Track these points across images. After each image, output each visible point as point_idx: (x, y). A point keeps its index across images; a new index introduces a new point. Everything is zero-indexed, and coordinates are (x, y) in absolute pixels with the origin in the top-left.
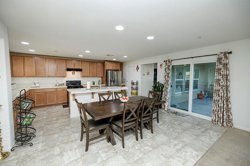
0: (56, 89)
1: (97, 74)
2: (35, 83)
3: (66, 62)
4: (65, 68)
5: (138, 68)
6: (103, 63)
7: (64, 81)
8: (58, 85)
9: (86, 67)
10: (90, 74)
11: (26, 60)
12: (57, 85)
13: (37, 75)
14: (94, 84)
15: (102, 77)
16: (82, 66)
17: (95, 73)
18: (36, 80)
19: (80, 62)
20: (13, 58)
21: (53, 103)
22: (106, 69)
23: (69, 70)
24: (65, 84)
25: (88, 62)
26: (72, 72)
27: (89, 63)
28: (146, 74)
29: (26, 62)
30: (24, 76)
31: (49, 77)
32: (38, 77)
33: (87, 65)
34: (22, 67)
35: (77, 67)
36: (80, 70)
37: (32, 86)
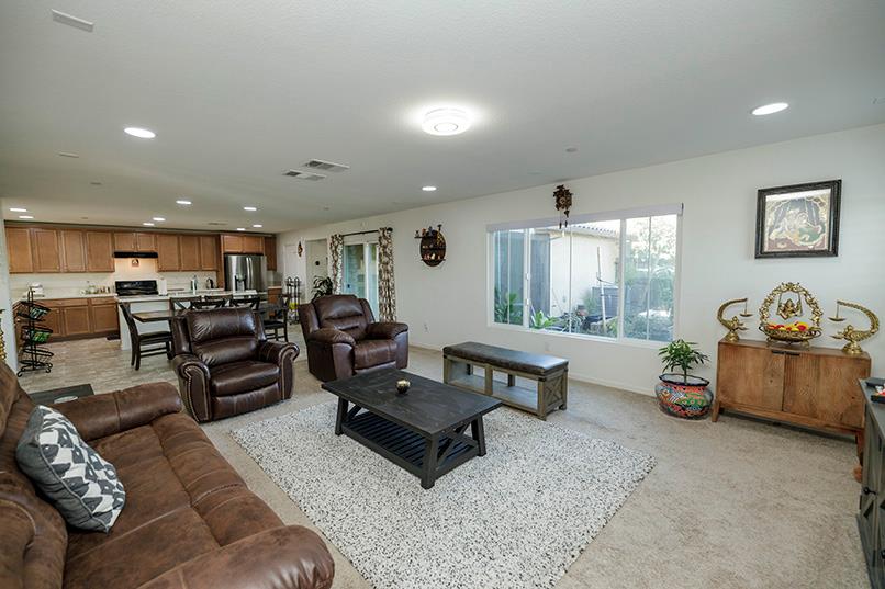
0: (89, 300)
1: (200, 263)
3: (113, 238)
4: (111, 253)
6: (216, 236)
7: (109, 281)
8: (93, 290)
9: (167, 248)
10: (180, 265)
12: (90, 293)
13: (37, 268)
15: (217, 271)
16: (156, 245)
17: (195, 261)
18: (35, 280)
19: (153, 235)
21: (81, 332)
22: (222, 252)
23: (121, 255)
24: (113, 289)
25: (174, 234)
26: (130, 260)
27: (176, 238)
31: (68, 272)
32: (39, 272)
33: (173, 242)
35: (142, 249)
36: (153, 255)
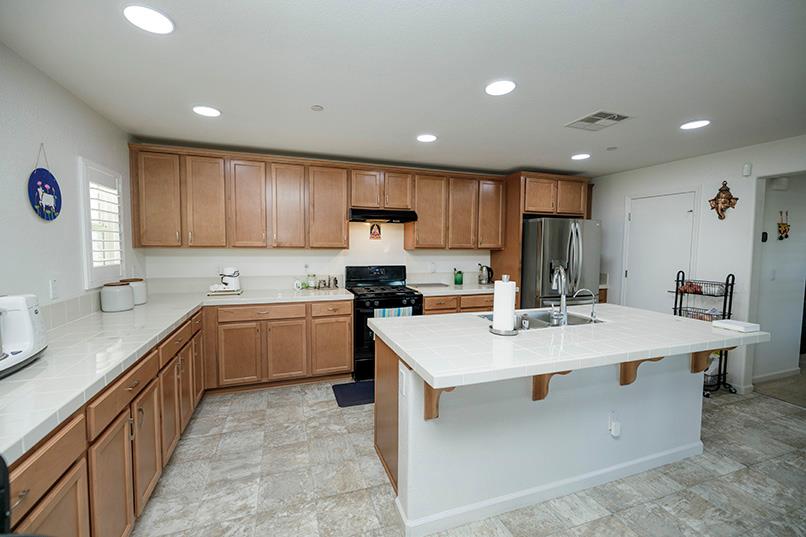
0: (308, 305)
1: (476, 235)
2: (223, 276)
3: (349, 180)
4: (343, 209)
5: (724, 201)
6: (508, 180)
7: (335, 266)
8: (312, 284)
9: (428, 199)
10: (446, 236)
11: (189, 168)
12: (308, 288)
13: (232, 239)
14: (459, 282)
15: (495, 251)
16: (413, 197)
18: (228, 262)
19: (410, 176)
20: (142, 165)
22: (522, 212)
23: (359, 215)
24: (342, 282)
25: (440, 176)
26: (368, 225)
27: (444, 182)
28: (773, 234)
29: (189, 179)
30: (181, 244)
31: (278, 247)
32: (234, 247)
33: (438, 190)
34: (175, 205)
35: (393, 203)
36: (405, 217)
37: (213, 288)
